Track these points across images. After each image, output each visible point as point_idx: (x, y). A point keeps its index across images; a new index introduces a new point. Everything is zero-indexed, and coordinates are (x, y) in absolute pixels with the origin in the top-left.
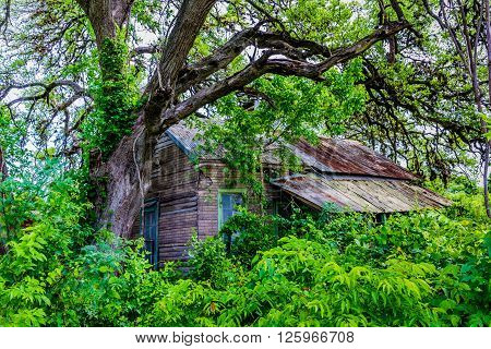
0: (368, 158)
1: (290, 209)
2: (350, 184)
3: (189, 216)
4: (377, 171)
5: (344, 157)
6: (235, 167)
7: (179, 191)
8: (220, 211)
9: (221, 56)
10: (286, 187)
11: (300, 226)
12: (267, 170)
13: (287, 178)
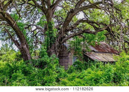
0: (107, 47)
1: (88, 60)
2: (102, 55)
3: (66, 61)
4: (109, 51)
5: (101, 47)
6: (76, 51)
7: (64, 55)
8: (73, 60)
9: (74, 26)
10: (87, 55)
11: (90, 64)
12: (83, 51)
13: (87, 53)
